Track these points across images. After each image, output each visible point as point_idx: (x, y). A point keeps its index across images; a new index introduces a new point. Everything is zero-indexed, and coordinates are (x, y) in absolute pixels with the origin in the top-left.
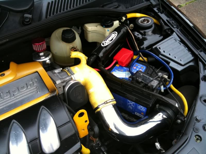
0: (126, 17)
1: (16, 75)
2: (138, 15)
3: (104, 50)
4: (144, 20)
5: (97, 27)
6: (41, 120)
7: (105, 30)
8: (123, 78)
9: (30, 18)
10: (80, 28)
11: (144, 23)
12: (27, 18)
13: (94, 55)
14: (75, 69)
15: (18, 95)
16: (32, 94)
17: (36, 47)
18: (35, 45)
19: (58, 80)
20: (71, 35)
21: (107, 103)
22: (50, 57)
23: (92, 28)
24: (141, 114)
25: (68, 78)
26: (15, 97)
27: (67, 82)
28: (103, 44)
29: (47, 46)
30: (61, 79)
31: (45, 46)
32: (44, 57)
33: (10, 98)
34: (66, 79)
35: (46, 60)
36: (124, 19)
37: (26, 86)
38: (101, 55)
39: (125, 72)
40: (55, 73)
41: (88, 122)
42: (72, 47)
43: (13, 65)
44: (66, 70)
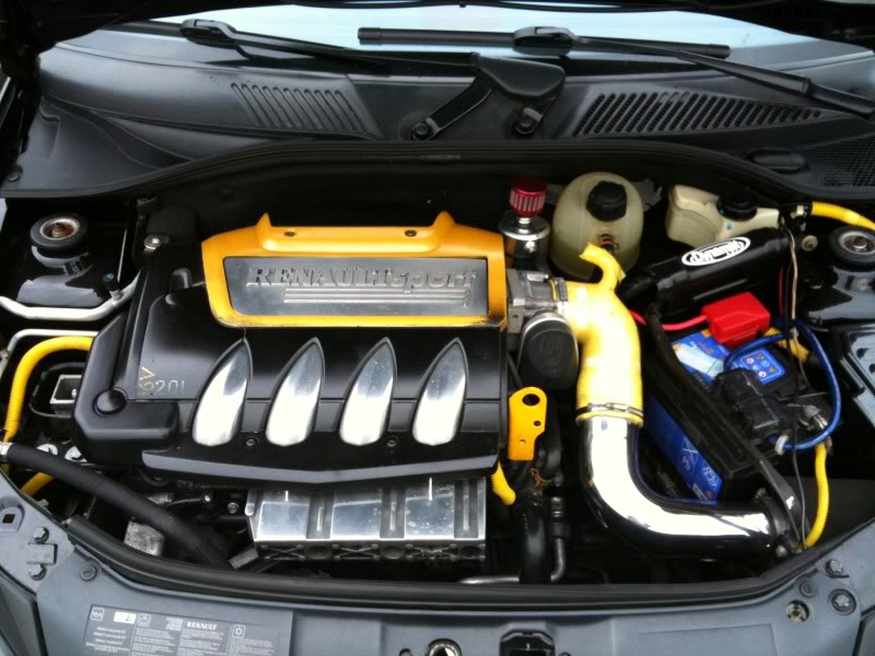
0: (809, 210)
1: (439, 246)
2: (851, 217)
3: (680, 276)
4: (858, 240)
5: (705, 204)
6: (440, 364)
7: (721, 223)
8: (697, 372)
9: (534, 122)
10: (660, 189)
11: (853, 249)
12: (528, 118)
13: (648, 275)
14: (576, 290)
15: (421, 290)
16: (449, 302)
17: (517, 199)
18: (516, 192)
19: (521, 297)
20: (613, 201)
21: (612, 408)
22: (541, 236)
23: (689, 203)
24: (706, 494)
25: (545, 304)
26: (412, 293)
27: (540, 312)
28: (688, 259)
29: (546, 205)
30: (527, 297)
31: (539, 204)
32: (526, 231)
33: (401, 290)
34: (540, 304)
35: (526, 242)
36: (800, 211)
37: (446, 280)
38: (665, 283)
39: (714, 360)
40: (524, 279)
41: (541, 429)
42: (606, 232)
43: (443, 220)
44: (554, 283)
